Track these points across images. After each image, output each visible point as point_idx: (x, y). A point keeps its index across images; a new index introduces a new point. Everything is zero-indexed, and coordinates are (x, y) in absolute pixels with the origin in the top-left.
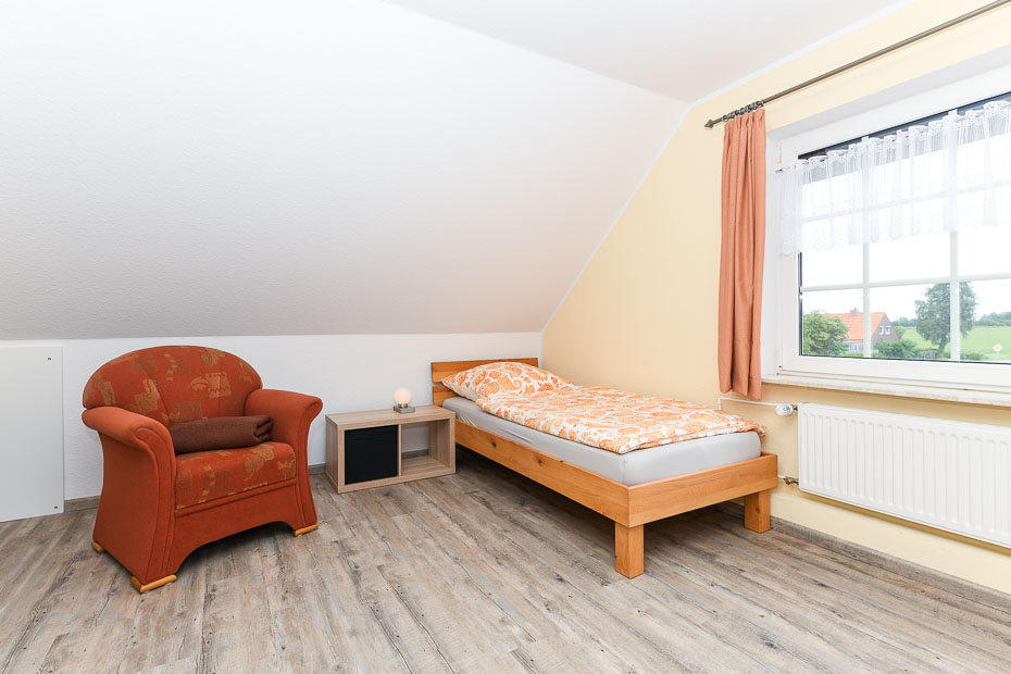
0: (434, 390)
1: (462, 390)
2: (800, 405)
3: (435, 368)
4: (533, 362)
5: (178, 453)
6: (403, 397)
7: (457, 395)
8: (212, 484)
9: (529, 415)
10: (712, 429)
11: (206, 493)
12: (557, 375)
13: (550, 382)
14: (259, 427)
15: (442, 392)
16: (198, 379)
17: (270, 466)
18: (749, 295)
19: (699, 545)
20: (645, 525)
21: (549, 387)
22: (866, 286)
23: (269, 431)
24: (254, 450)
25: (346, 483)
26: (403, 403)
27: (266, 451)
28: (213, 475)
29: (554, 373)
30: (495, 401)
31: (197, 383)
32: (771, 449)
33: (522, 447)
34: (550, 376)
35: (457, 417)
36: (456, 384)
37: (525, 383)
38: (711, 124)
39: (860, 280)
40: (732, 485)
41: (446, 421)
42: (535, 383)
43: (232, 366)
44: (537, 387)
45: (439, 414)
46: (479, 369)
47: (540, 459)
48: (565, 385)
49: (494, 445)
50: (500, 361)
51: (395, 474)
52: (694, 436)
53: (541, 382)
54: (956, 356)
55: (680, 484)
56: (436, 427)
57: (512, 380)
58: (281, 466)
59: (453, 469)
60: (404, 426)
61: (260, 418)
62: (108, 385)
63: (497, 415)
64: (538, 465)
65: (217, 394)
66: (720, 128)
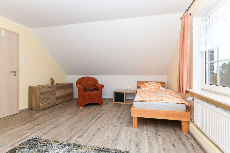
0: (137, 87)
2: (195, 99)
3: (138, 82)
5: (84, 91)
8: (88, 95)
10: (165, 101)
11: (87, 97)
15: (139, 88)
17: (96, 94)
21: (157, 88)
23: (97, 89)
24: (94, 92)
25: (115, 102)
26: (128, 89)
27: (96, 92)
31: (89, 82)
34: (158, 86)
37: (150, 87)
39: (217, 60)
43: (94, 80)
44: (153, 88)
48: (162, 88)
50: (154, 82)
52: (158, 101)
53: (155, 87)
55: (148, 111)
58: (97, 95)
60: (125, 93)
62: (78, 82)
65: (92, 84)
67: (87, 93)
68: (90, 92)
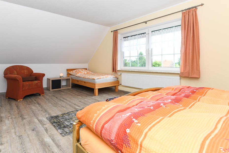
0: (67, 74)
1: (73, 74)
2: (122, 73)
3: (67, 70)
4: (86, 69)
5: (23, 82)
6: (61, 75)
7: (72, 75)
8: (28, 86)
9: (83, 76)
11: (27, 87)
12: (90, 71)
13: (88, 72)
14: (35, 78)
15: (69, 74)
16: (23, 71)
18: (115, 58)
19: (107, 93)
20: (98, 89)
21: (88, 73)
22: (130, 57)
24: (34, 81)
25: (52, 89)
26: (62, 76)
27: (36, 82)
28: (28, 84)
29: (89, 70)
30: (78, 75)
32: (118, 80)
33: (82, 81)
34: (88, 71)
35: (72, 78)
36: (71, 73)
37: (84, 72)
38: (112, 32)
39: (129, 56)
40: (111, 84)
41: (69, 79)
42: (86, 72)
43: (28, 68)
44: (86, 73)
45: (68, 78)
46: (76, 70)
47: (85, 82)
48: (91, 73)
49: (78, 82)
50: (80, 69)
51: (60, 88)
54: (138, 66)
55: (103, 84)
56: (67, 80)
57: (81, 72)
58: (38, 84)
59: (71, 87)
60: (62, 80)
61: (35, 77)
62: (8, 71)
63: (79, 77)
64: (84, 83)
65: (26, 73)
66: (113, 32)
67: (27, 83)
68: (29, 82)
